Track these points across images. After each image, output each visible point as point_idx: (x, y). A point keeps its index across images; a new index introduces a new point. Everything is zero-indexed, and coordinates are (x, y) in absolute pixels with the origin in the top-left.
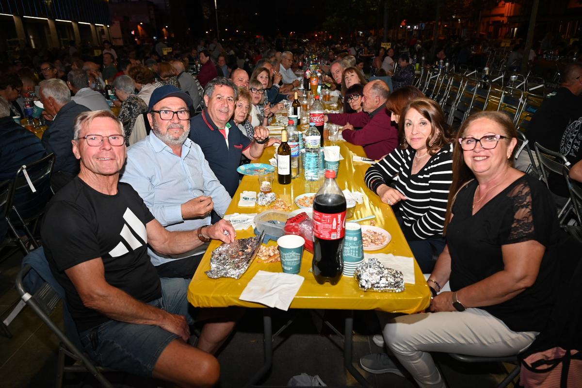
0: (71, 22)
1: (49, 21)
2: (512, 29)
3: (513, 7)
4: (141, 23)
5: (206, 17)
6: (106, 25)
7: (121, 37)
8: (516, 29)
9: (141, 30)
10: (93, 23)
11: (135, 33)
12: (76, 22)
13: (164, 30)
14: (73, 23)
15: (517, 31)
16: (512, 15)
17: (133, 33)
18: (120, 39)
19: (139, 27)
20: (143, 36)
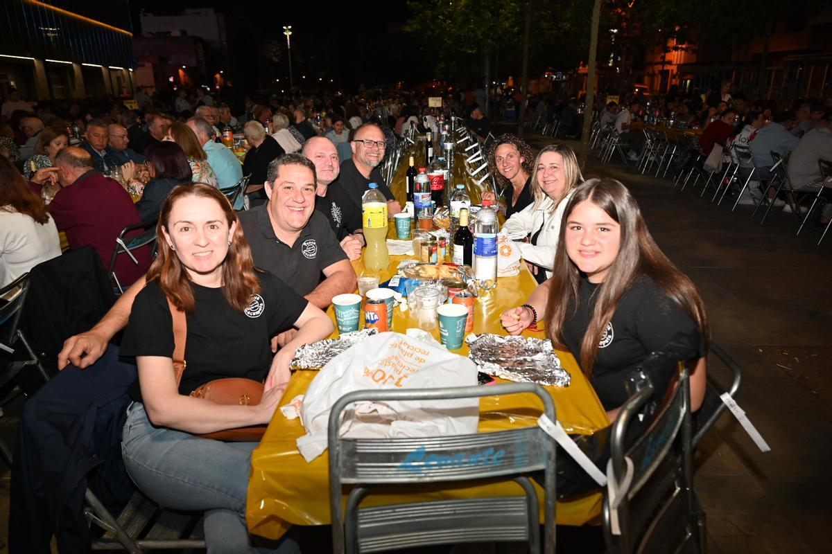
0: (71, 63)
1: (35, 61)
2: (684, 82)
3: (683, 55)
4: (184, 67)
5: (274, 59)
6: (127, 68)
7: (154, 85)
8: (688, 81)
9: (184, 76)
10: (106, 66)
11: (174, 79)
12: (79, 63)
13: (218, 76)
14: (74, 65)
15: (690, 83)
16: (682, 62)
17: (171, 79)
18: (152, 87)
19: (181, 72)
20: (186, 83)
